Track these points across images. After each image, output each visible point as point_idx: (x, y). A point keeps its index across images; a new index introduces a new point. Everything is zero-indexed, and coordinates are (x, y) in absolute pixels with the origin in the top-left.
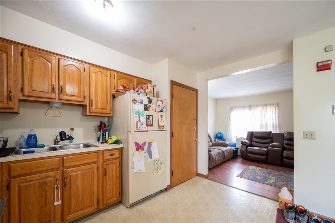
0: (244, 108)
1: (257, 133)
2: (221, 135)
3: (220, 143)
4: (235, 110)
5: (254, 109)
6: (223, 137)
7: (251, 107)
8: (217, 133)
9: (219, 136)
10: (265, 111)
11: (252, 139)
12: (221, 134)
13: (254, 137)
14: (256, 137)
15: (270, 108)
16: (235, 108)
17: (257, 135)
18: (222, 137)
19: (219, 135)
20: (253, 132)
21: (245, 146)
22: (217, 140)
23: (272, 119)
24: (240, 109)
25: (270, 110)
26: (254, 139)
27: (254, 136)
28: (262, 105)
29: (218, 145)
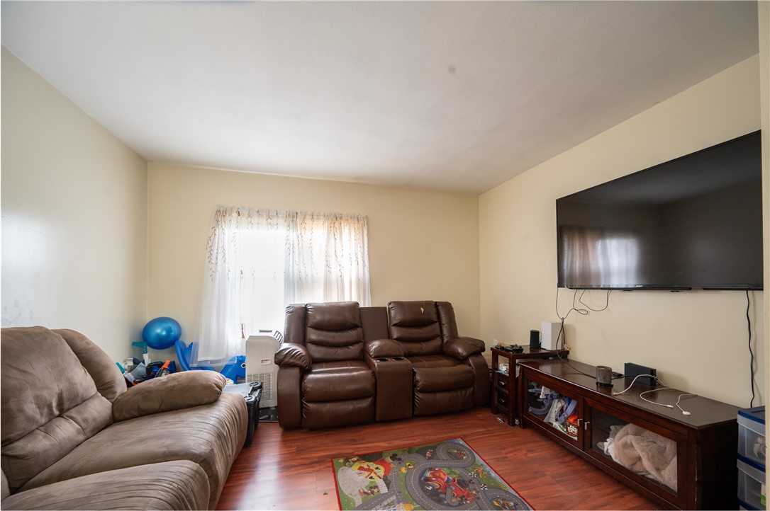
0: (269, 217)
1: (319, 309)
2: (169, 331)
3: (171, 389)
4: (234, 221)
5: (303, 226)
6: (182, 339)
7: (293, 217)
8: (148, 319)
9: (159, 336)
10: (338, 236)
11: (305, 333)
12: (170, 325)
13: (312, 327)
14: (319, 327)
15: (350, 229)
16: (235, 215)
17: (318, 318)
18: (177, 338)
19: (159, 331)
20: (305, 309)
21: (296, 372)
22: (146, 357)
23: (355, 263)
24: (255, 220)
25: (350, 233)
26: (313, 335)
27: (311, 321)
28: (327, 217)
29: (156, 405)
